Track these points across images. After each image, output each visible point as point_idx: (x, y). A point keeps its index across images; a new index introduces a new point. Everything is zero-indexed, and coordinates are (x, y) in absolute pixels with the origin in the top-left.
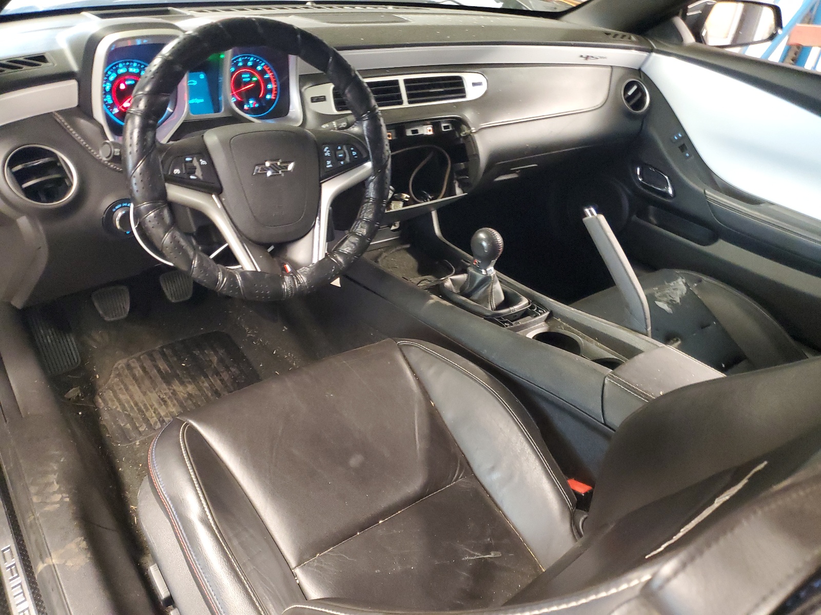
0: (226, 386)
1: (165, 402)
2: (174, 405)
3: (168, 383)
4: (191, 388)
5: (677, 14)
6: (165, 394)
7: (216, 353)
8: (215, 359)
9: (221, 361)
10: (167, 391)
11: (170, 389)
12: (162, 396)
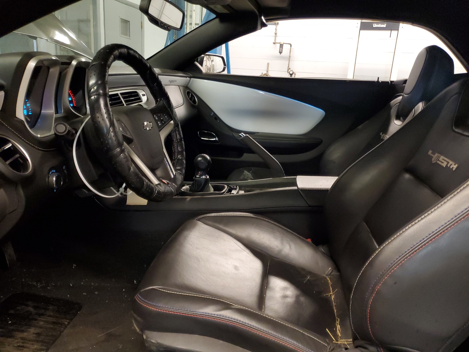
0: (57, 317)
1: (23, 347)
2: (32, 344)
3: (11, 337)
4: (32, 330)
5: (195, 61)
6: (17, 343)
7: (27, 305)
8: (31, 309)
9: (35, 308)
10: (17, 341)
11: (17, 339)
12: (16, 345)
